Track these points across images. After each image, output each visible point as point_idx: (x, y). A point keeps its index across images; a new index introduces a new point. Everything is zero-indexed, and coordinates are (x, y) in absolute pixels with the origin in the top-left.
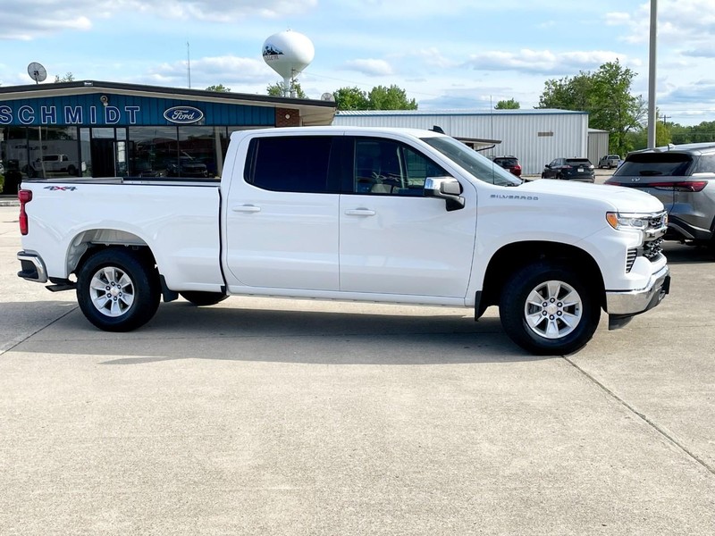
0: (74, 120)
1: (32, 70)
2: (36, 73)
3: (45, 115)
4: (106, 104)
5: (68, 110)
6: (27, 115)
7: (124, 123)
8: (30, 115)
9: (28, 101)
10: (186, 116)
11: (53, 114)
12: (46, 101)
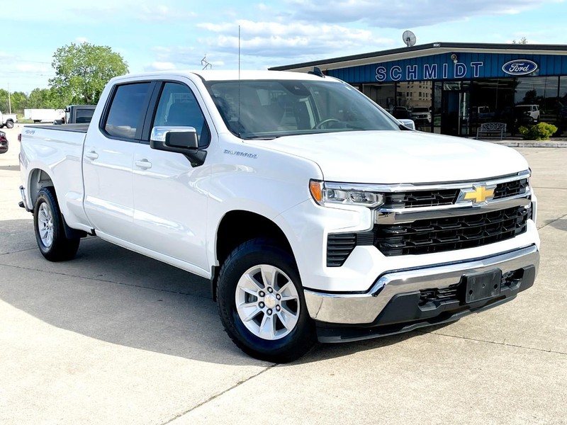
0: (430, 75)
1: (405, 38)
2: (408, 39)
3: (409, 72)
4: (455, 62)
5: (427, 67)
6: (396, 73)
7: (469, 77)
8: (399, 73)
9: (398, 63)
10: (521, 68)
11: (415, 72)
12: (410, 61)
